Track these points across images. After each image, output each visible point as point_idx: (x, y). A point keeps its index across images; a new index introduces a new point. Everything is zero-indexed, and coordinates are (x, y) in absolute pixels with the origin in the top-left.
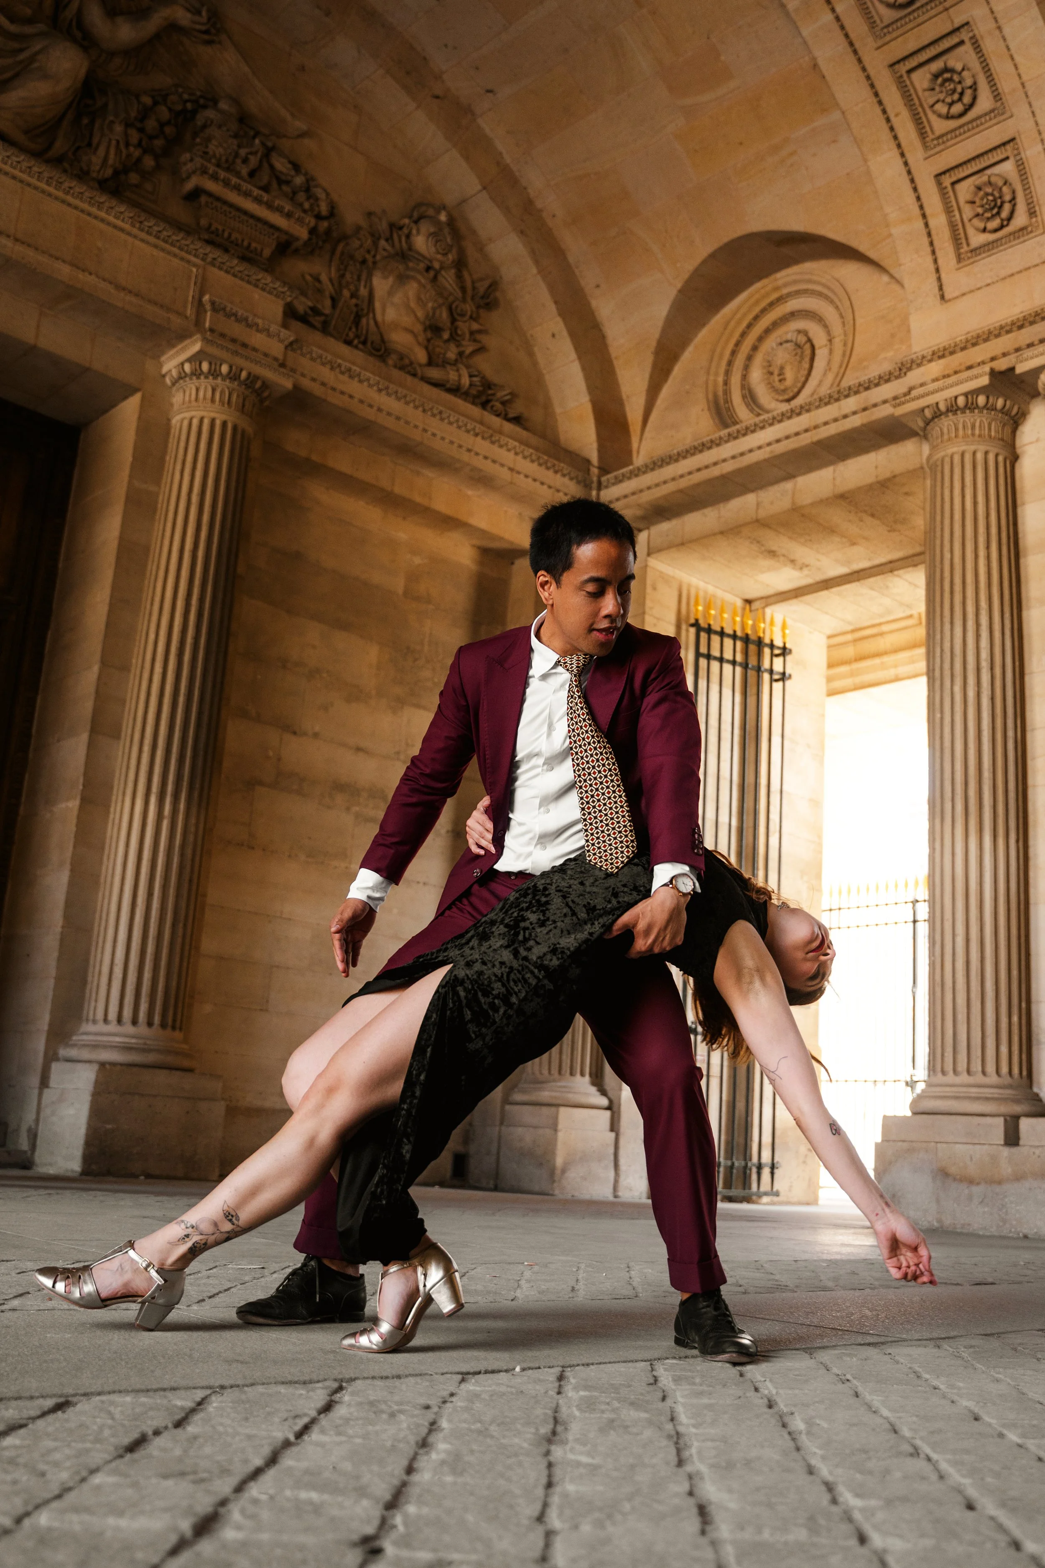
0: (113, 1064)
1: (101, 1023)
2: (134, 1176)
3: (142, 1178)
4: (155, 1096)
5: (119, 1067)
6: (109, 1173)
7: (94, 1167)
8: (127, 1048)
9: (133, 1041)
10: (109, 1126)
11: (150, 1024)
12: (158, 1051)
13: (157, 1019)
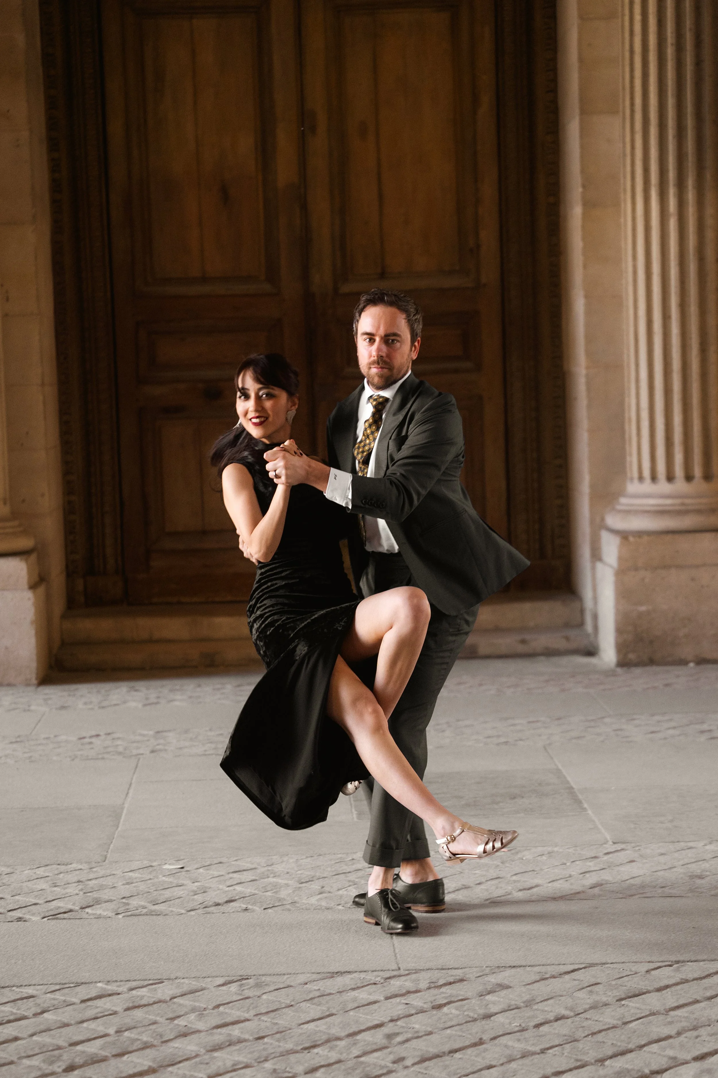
0: (639, 534)
1: (636, 481)
2: (683, 662)
3: (692, 665)
4: (697, 567)
5: (646, 538)
6: (652, 662)
7: (632, 656)
8: (661, 512)
9: (669, 501)
10: (643, 608)
11: (689, 478)
12: (699, 512)
13: (698, 471)
